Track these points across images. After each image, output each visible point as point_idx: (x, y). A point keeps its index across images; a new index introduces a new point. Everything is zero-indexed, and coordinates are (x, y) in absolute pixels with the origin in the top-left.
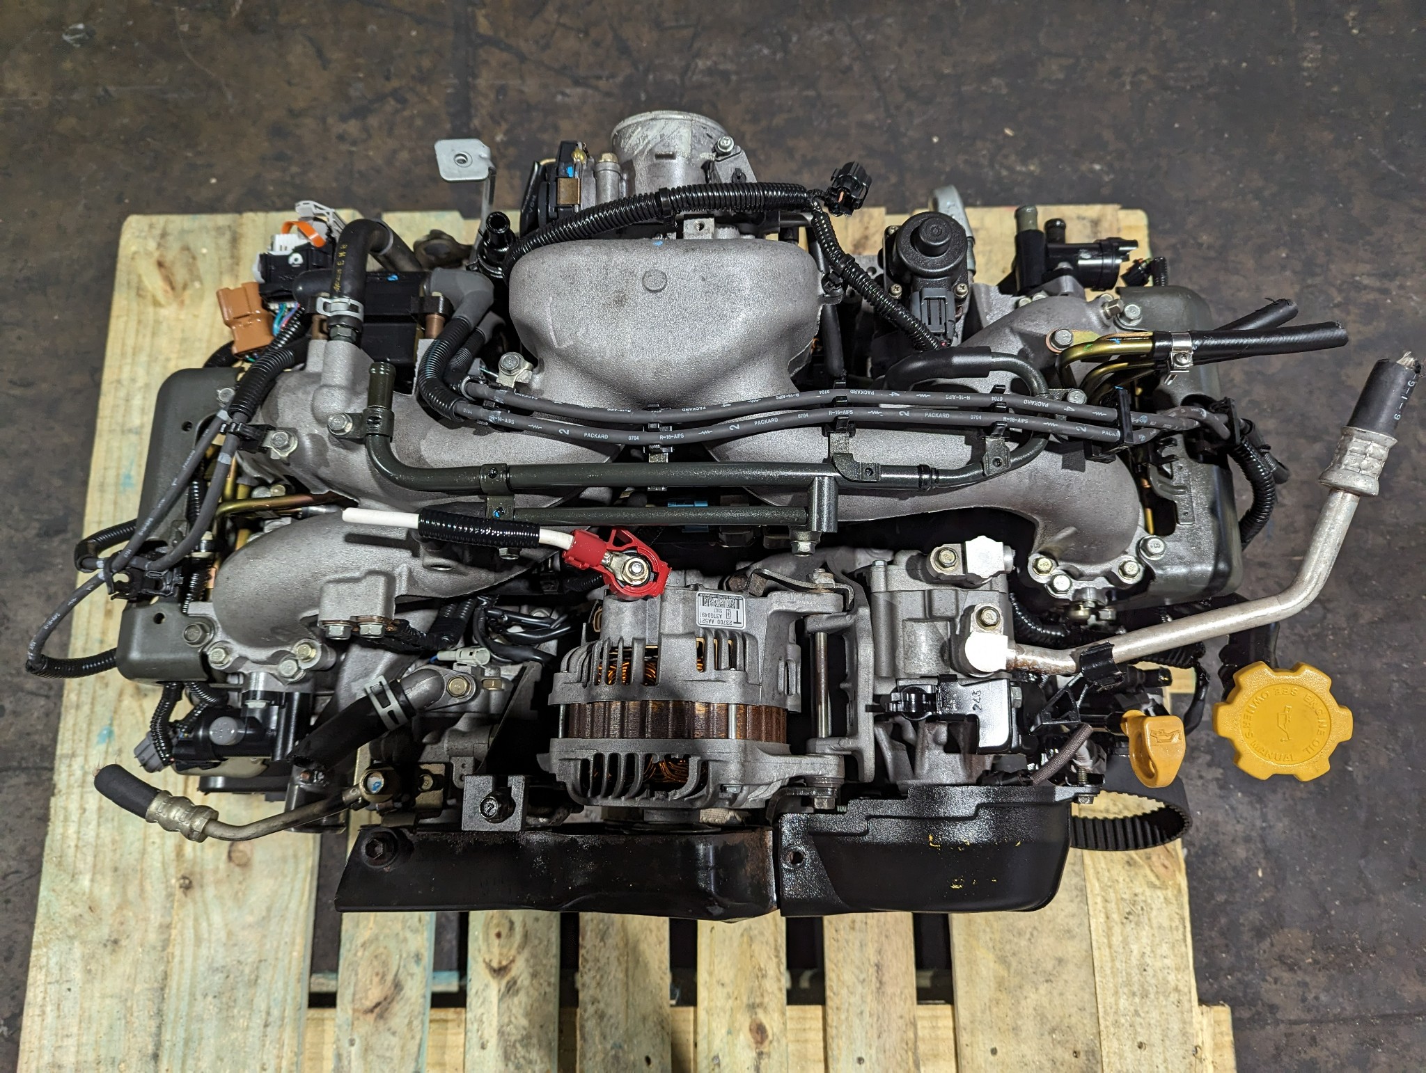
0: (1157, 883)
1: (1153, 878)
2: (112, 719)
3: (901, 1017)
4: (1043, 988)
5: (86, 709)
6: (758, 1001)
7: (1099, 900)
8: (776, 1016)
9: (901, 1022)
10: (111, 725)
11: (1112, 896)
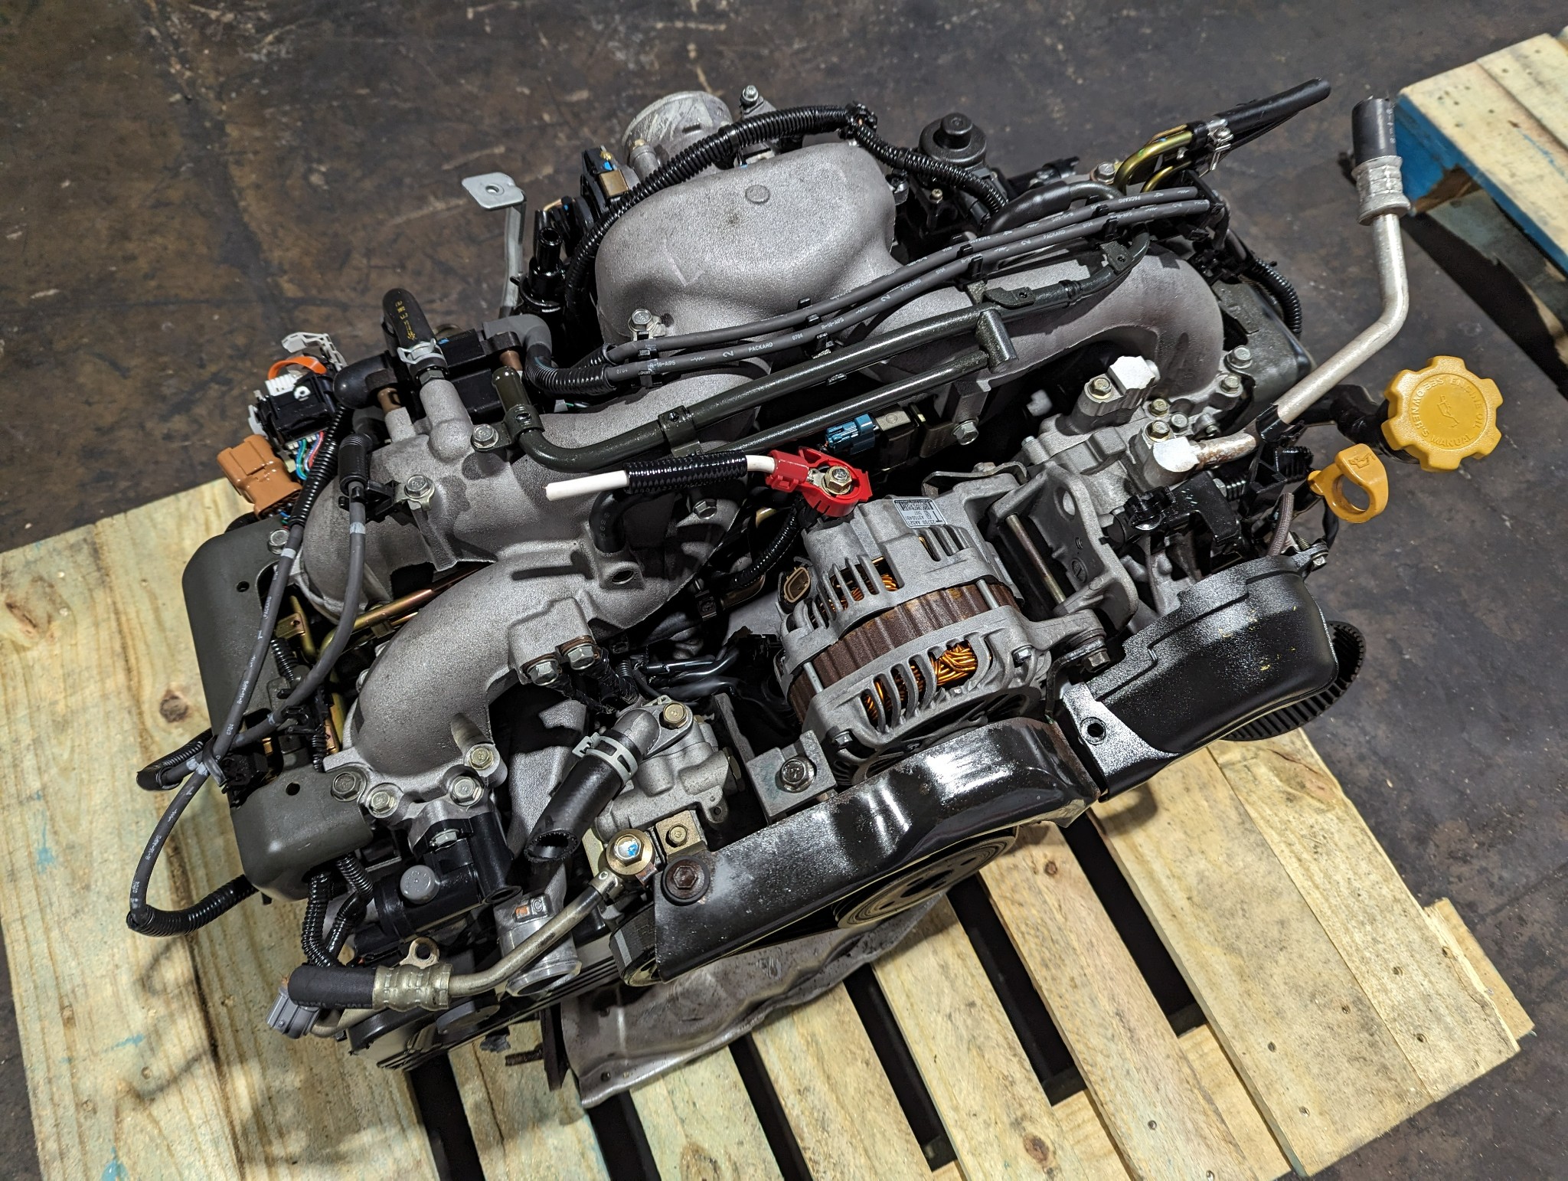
0: (1323, 807)
1: (1318, 804)
2: (115, 1151)
3: (1168, 1057)
4: (1282, 958)
5: (75, 1152)
6: (1019, 1114)
7: (1283, 846)
8: (1045, 1120)
9: (1170, 1061)
10: (116, 1157)
11: (1292, 838)
